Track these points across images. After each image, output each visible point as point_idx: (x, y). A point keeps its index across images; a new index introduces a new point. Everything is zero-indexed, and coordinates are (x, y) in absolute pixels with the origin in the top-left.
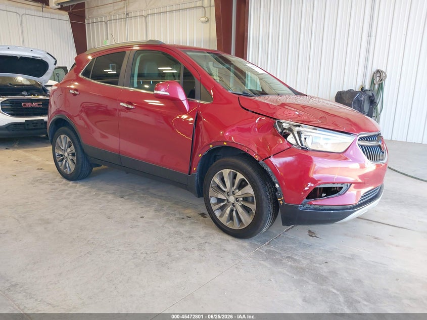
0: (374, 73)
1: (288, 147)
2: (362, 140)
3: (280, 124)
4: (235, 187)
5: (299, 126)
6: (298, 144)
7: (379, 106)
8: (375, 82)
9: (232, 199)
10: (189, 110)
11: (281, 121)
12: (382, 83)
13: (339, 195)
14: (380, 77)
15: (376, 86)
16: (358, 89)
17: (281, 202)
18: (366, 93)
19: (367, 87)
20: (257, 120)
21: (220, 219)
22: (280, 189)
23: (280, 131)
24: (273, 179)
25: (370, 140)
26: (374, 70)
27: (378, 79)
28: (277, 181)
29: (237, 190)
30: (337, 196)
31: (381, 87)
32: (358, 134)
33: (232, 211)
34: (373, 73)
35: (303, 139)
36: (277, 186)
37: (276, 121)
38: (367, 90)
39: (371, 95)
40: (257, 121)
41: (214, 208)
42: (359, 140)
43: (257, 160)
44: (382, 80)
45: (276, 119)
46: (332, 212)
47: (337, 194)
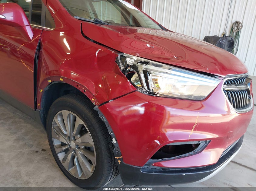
0: (234, 24)
1: (132, 90)
2: (228, 83)
3: (123, 58)
4: (74, 133)
5: (146, 63)
6: (143, 87)
7: (235, 49)
8: (234, 31)
9: (73, 145)
10: (33, 38)
11: (125, 55)
12: (239, 31)
13: (195, 154)
14: (238, 27)
15: (234, 34)
16: (220, 35)
17: (119, 161)
18: (226, 38)
19: (227, 34)
20: (97, 52)
21: (63, 164)
22: (117, 146)
23: (122, 68)
24: (110, 132)
25: (237, 83)
26: (234, 21)
27: (236, 28)
28: (114, 135)
29: (79, 136)
30: (191, 155)
31: (238, 34)
32: (224, 76)
33: (73, 157)
34: (232, 23)
35: (150, 81)
36: (114, 141)
37: (119, 55)
38: (227, 36)
39: (231, 40)
40: (97, 54)
41: (57, 150)
42: (225, 84)
43: (94, 103)
44: (239, 29)
45: (120, 52)
46: (184, 174)
47: (192, 153)
